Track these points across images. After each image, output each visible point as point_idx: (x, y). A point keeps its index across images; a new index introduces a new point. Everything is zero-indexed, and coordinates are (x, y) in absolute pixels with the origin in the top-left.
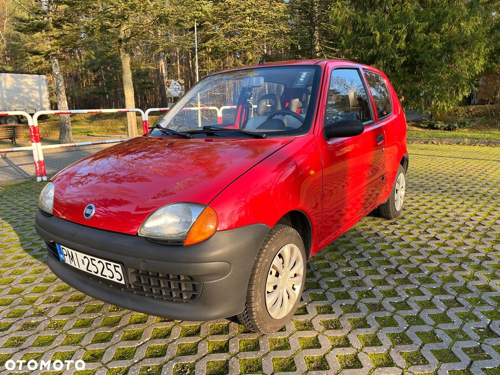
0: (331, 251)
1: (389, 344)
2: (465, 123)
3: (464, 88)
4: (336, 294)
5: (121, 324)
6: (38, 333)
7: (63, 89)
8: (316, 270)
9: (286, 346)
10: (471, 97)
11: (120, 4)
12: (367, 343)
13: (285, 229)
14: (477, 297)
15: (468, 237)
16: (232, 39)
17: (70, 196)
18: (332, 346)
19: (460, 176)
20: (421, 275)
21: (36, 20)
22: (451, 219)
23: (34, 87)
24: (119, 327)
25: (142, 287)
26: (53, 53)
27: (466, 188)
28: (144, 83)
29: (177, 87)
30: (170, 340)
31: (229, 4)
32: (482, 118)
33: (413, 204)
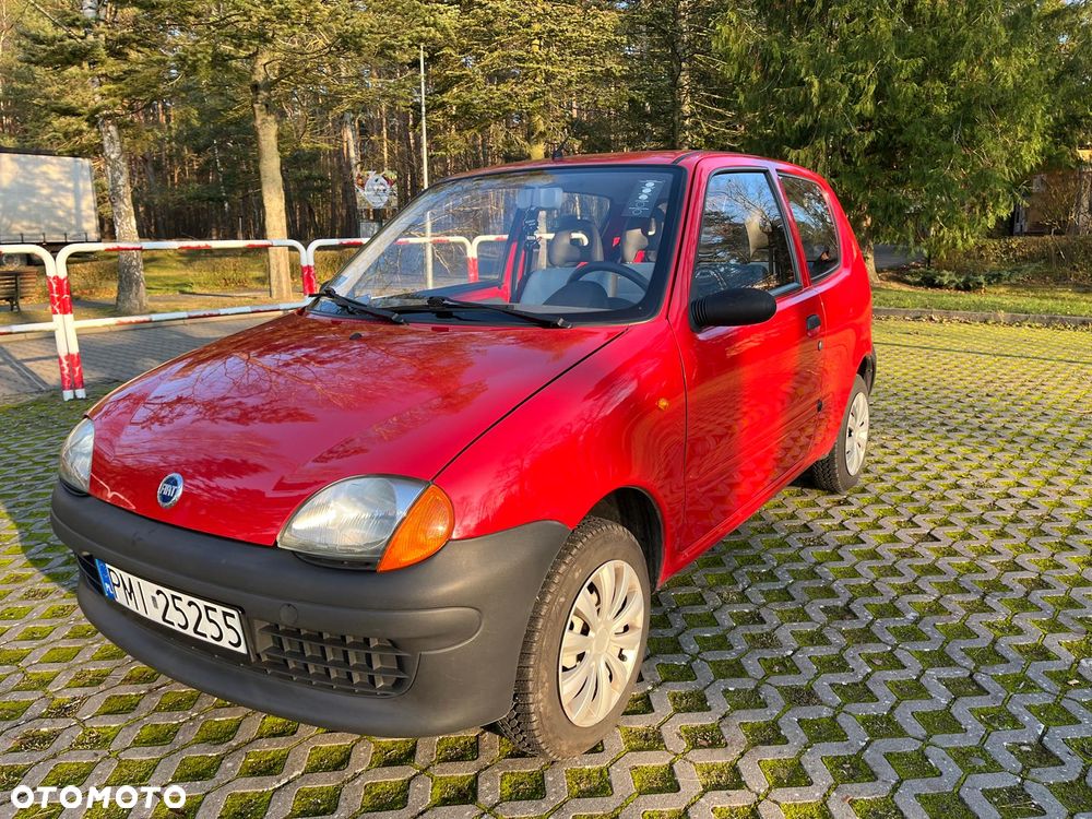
0: (707, 565)
1: (827, 781)
2: (1000, 275)
3: (998, 201)
4: (715, 665)
5: (240, 737)
6: (55, 756)
7: (126, 191)
8: (673, 611)
9: (602, 788)
10: (1013, 218)
11: (254, 9)
12: (779, 778)
13: (604, 528)
14: (1018, 672)
15: (1002, 534)
16: (502, 86)
17: (132, 450)
18: (703, 786)
19: (988, 395)
20: (898, 622)
21: (68, 41)
22: (966, 492)
23: (63, 183)
24: (235, 744)
25: (285, 661)
26: (105, 112)
27: (999, 423)
28: (308, 178)
29: (382, 187)
30: (348, 774)
31: (494, 12)
32: (1037, 265)
33: (886, 459)
